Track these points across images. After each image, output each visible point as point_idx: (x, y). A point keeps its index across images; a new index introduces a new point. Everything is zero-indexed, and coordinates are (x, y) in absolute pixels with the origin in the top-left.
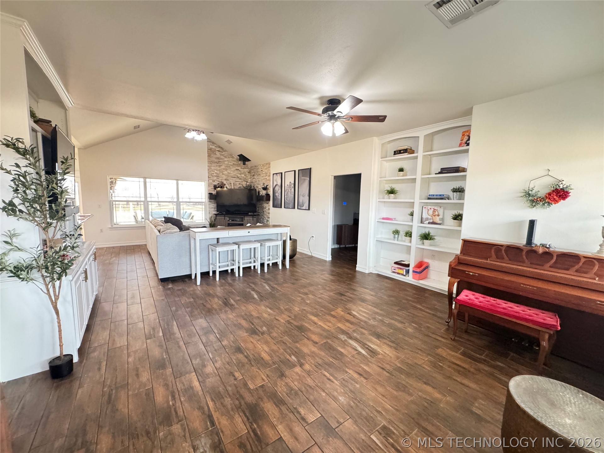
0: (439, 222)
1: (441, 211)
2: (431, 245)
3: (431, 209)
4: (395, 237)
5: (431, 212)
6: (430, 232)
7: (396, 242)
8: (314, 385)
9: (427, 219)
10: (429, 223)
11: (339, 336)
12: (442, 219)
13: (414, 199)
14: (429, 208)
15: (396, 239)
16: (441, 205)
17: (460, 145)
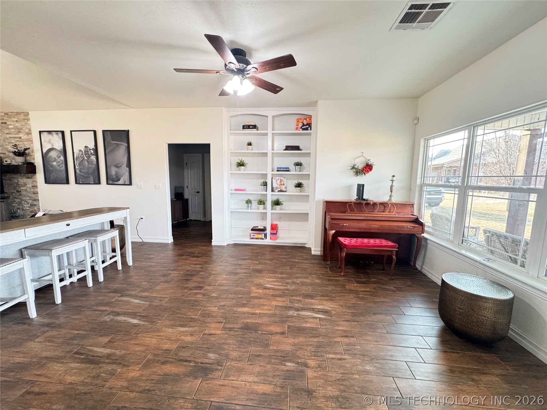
0: (285, 190)
1: (285, 180)
2: (281, 209)
3: (278, 179)
4: (248, 207)
5: (279, 182)
6: (280, 198)
7: (250, 211)
8: (341, 375)
9: (277, 188)
10: (279, 191)
11: (289, 314)
12: (286, 188)
13: (267, 171)
14: (277, 179)
15: (250, 208)
16: (284, 176)
17: (297, 129)
